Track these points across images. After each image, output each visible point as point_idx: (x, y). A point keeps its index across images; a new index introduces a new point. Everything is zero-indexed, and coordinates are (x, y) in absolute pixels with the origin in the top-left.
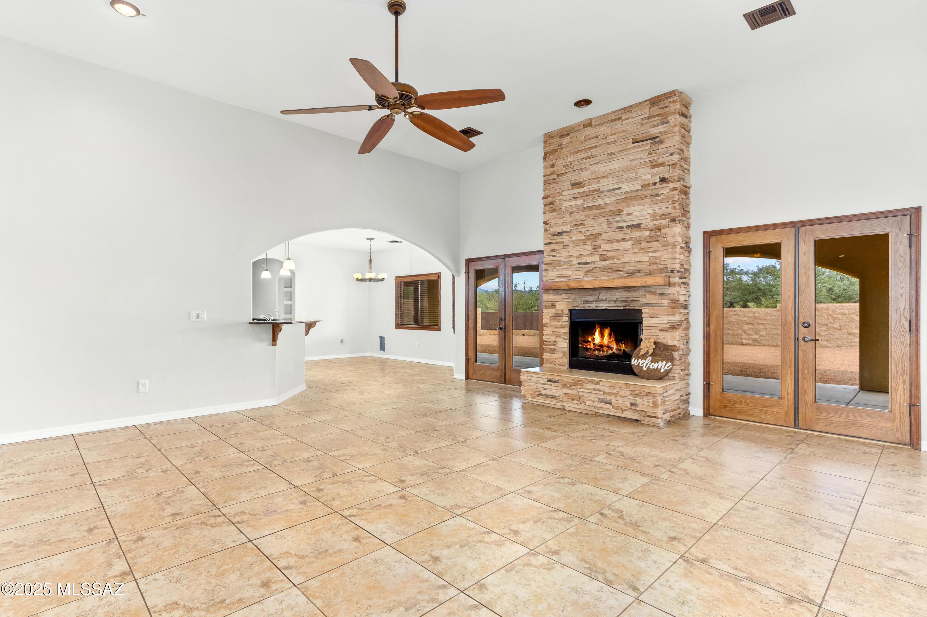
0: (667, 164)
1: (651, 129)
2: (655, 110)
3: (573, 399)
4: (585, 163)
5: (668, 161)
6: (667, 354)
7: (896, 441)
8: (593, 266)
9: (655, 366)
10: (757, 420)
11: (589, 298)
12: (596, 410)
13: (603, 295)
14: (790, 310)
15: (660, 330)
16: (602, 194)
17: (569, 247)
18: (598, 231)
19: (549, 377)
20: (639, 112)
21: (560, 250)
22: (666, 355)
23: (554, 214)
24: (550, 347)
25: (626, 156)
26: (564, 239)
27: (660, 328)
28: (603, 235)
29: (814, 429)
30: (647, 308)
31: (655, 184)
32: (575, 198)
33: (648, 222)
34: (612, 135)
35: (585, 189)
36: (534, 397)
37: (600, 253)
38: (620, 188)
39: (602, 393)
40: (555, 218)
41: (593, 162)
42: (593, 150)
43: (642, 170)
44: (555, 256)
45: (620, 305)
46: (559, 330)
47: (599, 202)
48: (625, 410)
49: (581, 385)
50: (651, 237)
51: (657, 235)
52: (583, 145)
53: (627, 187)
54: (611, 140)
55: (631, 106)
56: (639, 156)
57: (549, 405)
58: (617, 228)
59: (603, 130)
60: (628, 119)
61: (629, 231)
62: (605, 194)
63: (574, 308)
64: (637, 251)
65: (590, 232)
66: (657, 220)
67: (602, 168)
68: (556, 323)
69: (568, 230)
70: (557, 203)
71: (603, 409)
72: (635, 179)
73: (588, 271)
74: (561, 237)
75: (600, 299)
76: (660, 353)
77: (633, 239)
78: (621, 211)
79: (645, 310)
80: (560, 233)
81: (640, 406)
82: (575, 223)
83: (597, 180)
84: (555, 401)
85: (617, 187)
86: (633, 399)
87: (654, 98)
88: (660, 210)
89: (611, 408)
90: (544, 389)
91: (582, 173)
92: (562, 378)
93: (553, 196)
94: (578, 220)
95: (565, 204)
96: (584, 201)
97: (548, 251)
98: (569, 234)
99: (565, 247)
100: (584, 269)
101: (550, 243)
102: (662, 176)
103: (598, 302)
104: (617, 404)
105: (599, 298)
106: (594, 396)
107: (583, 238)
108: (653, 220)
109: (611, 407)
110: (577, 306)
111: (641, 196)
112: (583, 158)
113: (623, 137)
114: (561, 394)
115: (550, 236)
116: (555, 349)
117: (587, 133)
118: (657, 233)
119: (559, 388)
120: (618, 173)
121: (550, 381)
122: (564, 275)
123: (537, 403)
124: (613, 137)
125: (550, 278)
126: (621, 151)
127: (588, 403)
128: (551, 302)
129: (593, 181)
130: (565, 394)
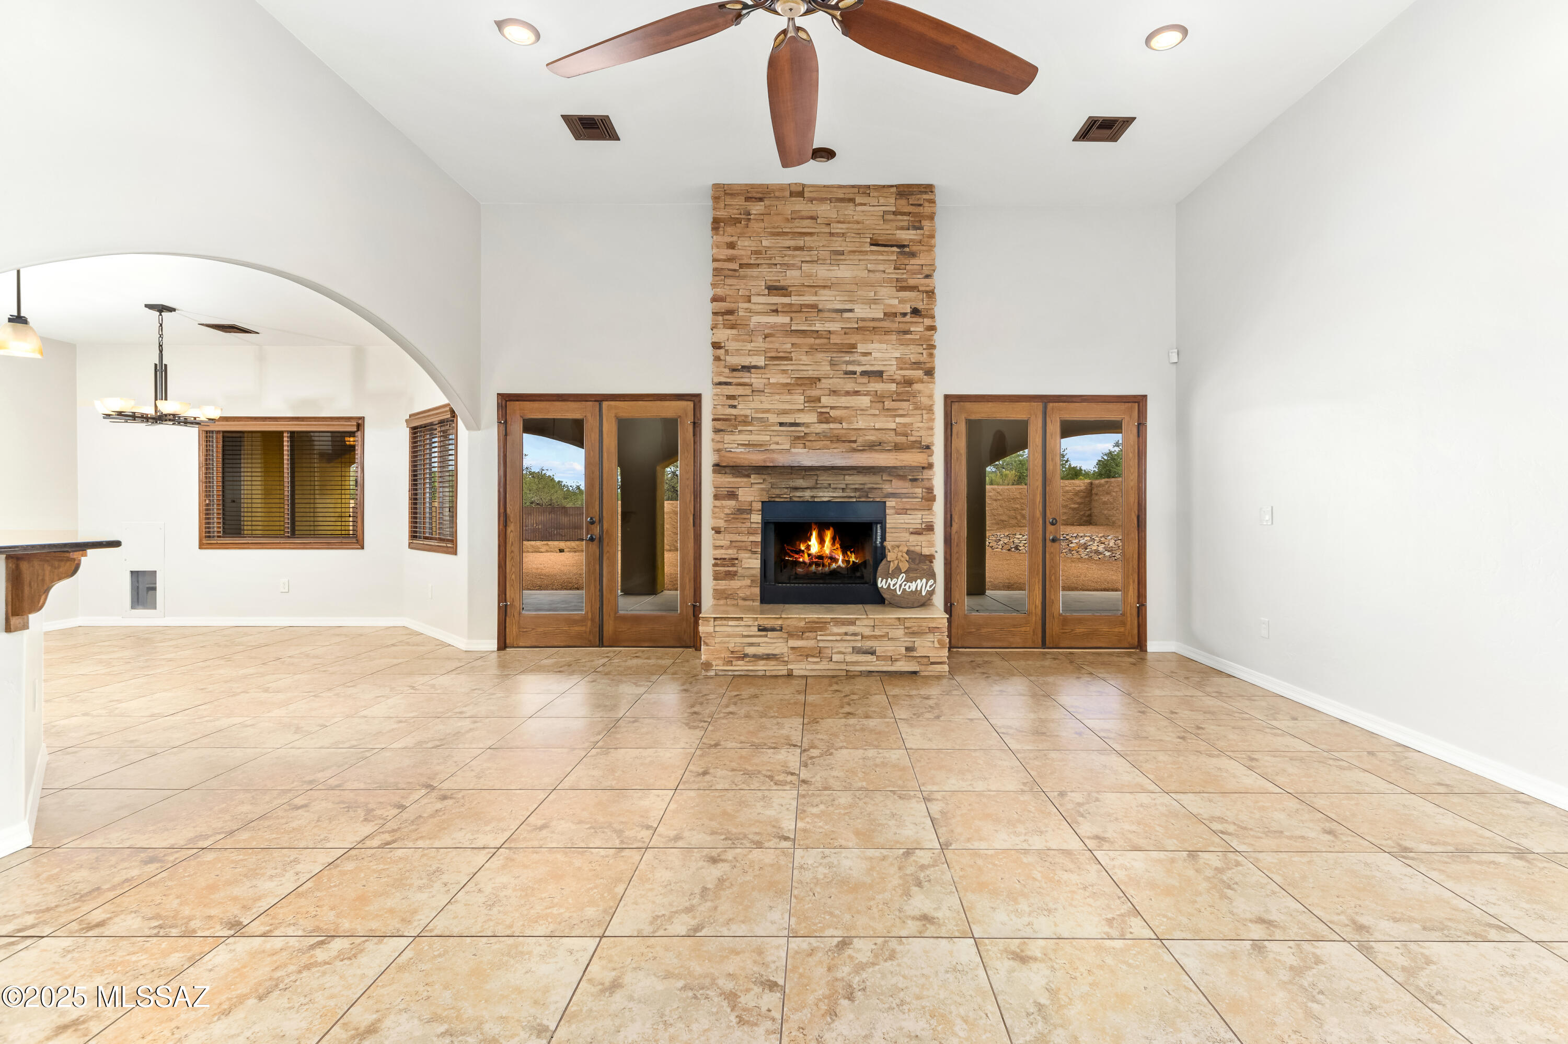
0: (921, 288)
1: (898, 232)
2: (903, 205)
3: (807, 656)
4: (794, 256)
5: (922, 285)
6: (925, 567)
7: (1127, 645)
8: (807, 431)
9: (913, 586)
10: (1005, 645)
11: (800, 483)
12: (848, 668)
13: (824, 479)
14: (1038, 503)
15: (912, 533)
16: (821, 315)
17: (763, 394)
18: (816, 373)
19: (761, 623)
20: (882, 201)
21: (746, 398)
22: (924, 570)
23: (734, 332)
24: (727, 569)
25: (861, 263)
26: (755, 379)
27: (911, 530)
28: (823, 381)
29: (1062, 645)
30: (893, 499)
31: (904, 315)
32: (773, 311)
33: (891, 369)
34: (839, 222)
35: (794, 299)
36: (730, 663)
37: (819, 410)
38: (851, 311)
39: (859, 638)
40: (737, 341)
41: (808, 259)
42: (807, 238)
43: (885, 289)
44: (734, 407)
45: (852, 495)
46: (745, 538)
47: (818, 327)
48: (896, 660)
49: (821, 629)
50: (898, 394)
51: (908, 392)
52: (790, 225)
53: (861, 311)
54: (838, 231)
55: (868, 187)
56: (881, 267)
57: (760, 673)
58: (846, 373)
59: (825, 210)
60: (865, 204)
61: (865, 380)
62: (826, 314)
63: (773, 500)
64: (877, 412)
65: (802, 373)
66: (906, 369)
67: (823, 272)
68: (740, 525)
69: (762, 364)
70: (740, 314)
71: (860, 664)
72: (875, 301)
73: (798, 438)
74: (748, 374)
75: (818, 486)
76: (916, 567)
77: (872, 393)
78: (854, 346)
79: (890, 503)
80: (747, 368)
81: (919, 650)
82: (773, 354)
83: (813, 290)
84: (773, 663)
85: (848, 307)
86: (908, 641)
87: (903, 185)
88: (911, 356)
89: (875, 660)
90: (751, 644)
91: (788, 272)
92: (788, 622)
93: (733, 300)
94: (779, 350)
95: (755, 319)
96: (791, 320)
97: (721, 397)
98: (762, 371)
99: (755, 393)
100: (789, 434)
101: (726, 384)
102: (915, 305)
103: (816, 490)
104: (883, 652)
105: (817, 484)
106: (845, 644)
107: (789, 381)
108: (901, 369)
109: (874, 658)
110: (779, 496)
111: (883, 330)
112: (789, 247)
113: (857, 232)
114: (786, 650)
115: (727, 371)
116: (736, 572)
117: (797, 208)
118: (907, 389)
119: (780, 640)
120: (848, 286)
121: (762, 629)
122: (755, 443)
123: (736, 673)
124: (840, 225)
125: (726, 446)
126: (854, 252)
127: (836, 658)
128: (727, 489)
129: (806, 289)
130: (793, 648)
